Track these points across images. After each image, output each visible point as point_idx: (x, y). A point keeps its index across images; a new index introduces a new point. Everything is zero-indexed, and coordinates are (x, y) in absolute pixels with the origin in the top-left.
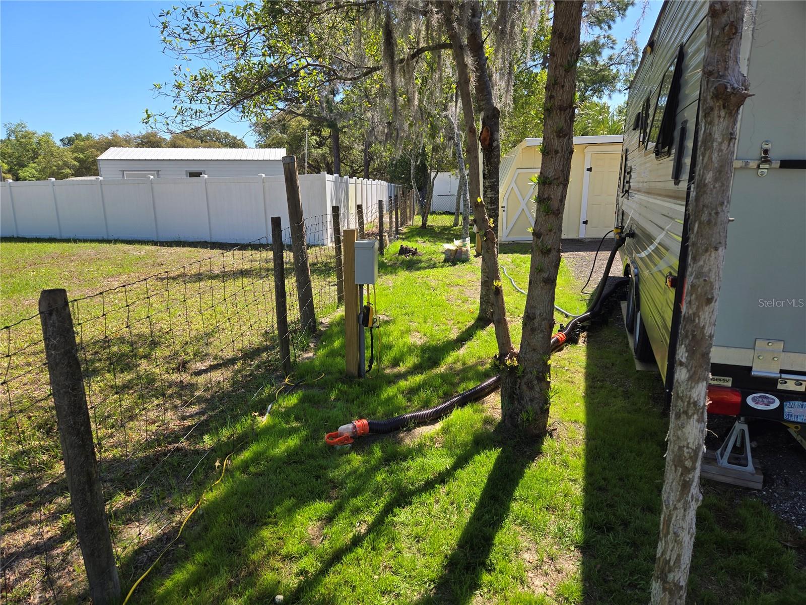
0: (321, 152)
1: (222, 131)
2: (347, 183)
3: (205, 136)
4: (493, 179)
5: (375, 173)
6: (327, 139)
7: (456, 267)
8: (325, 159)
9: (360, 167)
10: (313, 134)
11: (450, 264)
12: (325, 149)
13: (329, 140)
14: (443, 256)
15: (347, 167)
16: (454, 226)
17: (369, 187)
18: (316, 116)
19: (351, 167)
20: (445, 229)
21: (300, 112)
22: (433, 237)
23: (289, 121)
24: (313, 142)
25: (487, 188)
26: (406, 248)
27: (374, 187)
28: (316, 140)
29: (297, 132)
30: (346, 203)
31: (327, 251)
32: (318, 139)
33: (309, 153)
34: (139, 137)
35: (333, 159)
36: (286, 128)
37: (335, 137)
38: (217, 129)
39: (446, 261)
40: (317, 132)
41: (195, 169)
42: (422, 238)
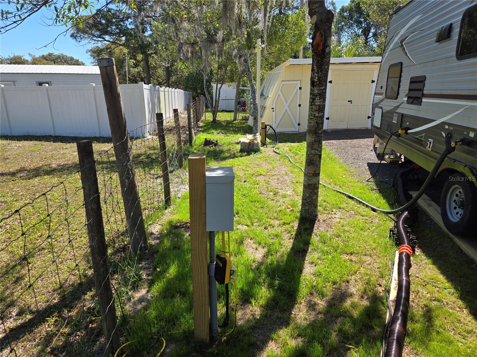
0: (137, 70)
1: (68, 56)
2: (158, 91)
3: (57, 59)
4: (322, 86)
5: (173, 84)
6: (141, 62)
7: (251, 156)
8: (140, 75)
9: (163, 80)
10: (131, 58)
11: (246, 153)
12: (140, 69)
13: (142, 63)
14: (239, 147)
15: (155, 80)
16: (234, 121)
17: (173, 93)
18: (132, 46)
19: (158, 81)
20: (229, 123)
21: (121, 43)
22: (223, 129)
23: (114, 49)
24: (131, 64)
25: (316, 96)
26: (210, 141)
27: (176, 93)
28: (133, 62)
29: (120, 57)
30: (158, 105)
31: (147, 143)
32: (134, 61)
33: (129, 71)
34: (8, 59)
35: (145, 75)
36: (112, 54)
37: (146, 60)
38: (64, 54)
39: (242, 151)
40: (134, 57)
41: (41, 80)
42: (216, 130)
